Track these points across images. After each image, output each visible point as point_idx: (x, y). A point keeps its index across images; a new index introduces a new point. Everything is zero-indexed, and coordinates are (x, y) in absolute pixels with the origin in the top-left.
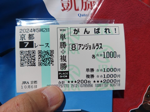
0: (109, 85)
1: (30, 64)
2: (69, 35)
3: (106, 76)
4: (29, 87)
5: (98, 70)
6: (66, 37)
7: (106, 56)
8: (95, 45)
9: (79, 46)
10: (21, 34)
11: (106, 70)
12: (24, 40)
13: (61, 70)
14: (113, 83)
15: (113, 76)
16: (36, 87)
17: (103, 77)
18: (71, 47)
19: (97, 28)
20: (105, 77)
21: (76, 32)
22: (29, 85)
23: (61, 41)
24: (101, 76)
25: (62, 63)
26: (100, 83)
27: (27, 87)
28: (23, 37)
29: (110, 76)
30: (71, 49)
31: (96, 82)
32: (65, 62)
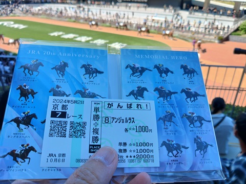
0: (142, 161)
1: (60, 135)
2: (103, 108)
3: (139, 151)
4: (56, 160)
5: (130, 145)
6: (100, 110)
7: (138, 131)
8: (128, 119)
9: (112, 119)
10: (55, 104)
11: (138, 145)
12: (56, 110)
13: (93, 144)
14: (147, 158)
15: (146, 151)
16: (63, 161)
17: (136, 151)
18: (104, 120)
19: (129, 104)
20: (137, 152)
21: (110, 106)
22: (56, 158)
23: (95, 113)
24: (134, 151)
25: (94, 136)
26: (133, 158)
27: (54, 160)
28: (55, 107)
29: (143, 151)
30: (104, 122)
31: (129, 157)
32: (97, 135)
